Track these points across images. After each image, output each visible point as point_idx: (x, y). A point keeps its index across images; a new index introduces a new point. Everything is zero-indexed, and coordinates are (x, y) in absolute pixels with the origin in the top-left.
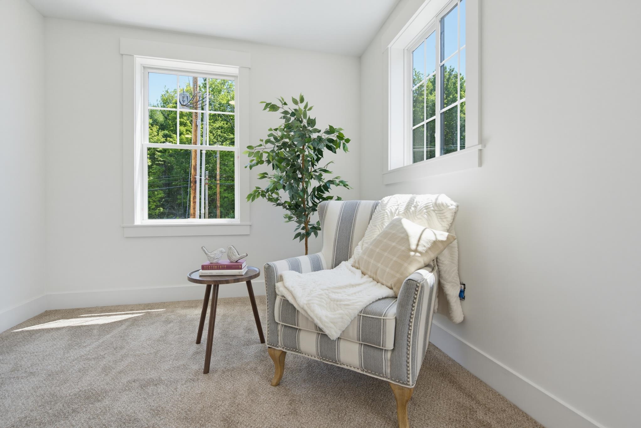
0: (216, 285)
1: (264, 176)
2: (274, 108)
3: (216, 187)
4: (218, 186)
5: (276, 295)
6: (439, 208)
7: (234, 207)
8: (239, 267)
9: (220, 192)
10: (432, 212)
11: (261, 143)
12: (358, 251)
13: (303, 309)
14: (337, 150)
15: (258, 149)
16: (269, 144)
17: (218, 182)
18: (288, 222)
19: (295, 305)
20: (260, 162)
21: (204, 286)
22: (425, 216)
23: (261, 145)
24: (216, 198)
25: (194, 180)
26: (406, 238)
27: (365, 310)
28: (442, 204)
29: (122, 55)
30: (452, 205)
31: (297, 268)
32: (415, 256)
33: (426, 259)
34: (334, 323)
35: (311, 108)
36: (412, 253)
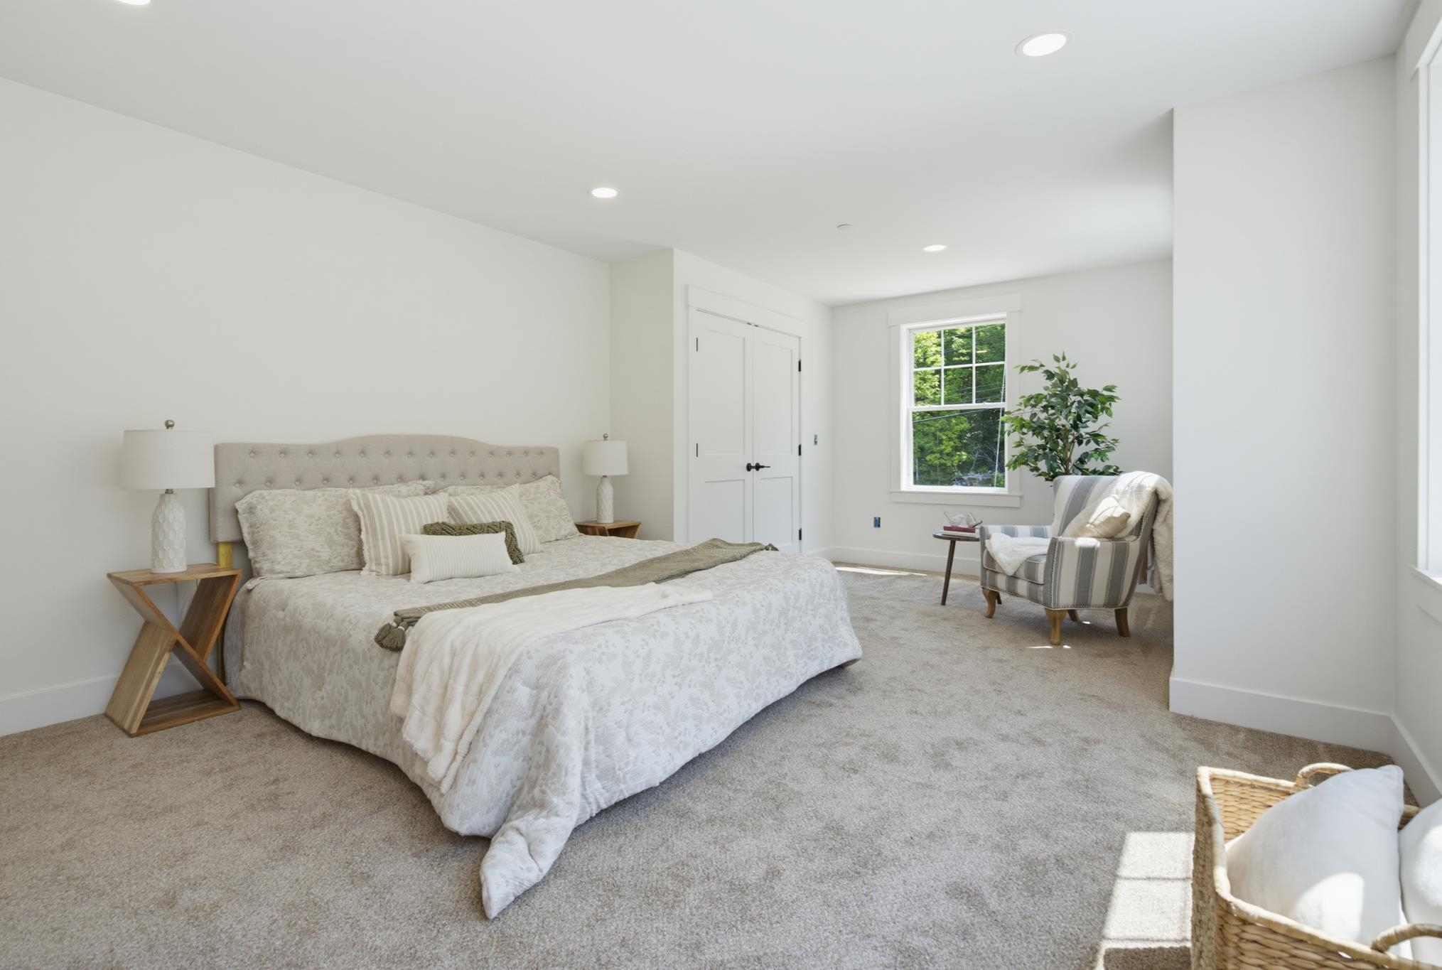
0: (956, 542)
2: (1032, 368)
5: (985, 548)
8: (974, 531)
10: (1134, 493)
11: (1019, 407)
13: (993, 555)
14: (1099, 415)
15: (1019, 413)
16: (1029, 407)
19: (991, 553)
20: (1019, 428)
21: (949, 541)
23: (1019, 410)
27: (1029, 558)
28: (1143, 484)
29: (890, 327)
31: (1012, 533)
32: (1090, 527)
33: (1100, 531)
34: (1009, 564)
35: (1074, 366)
36: (1088, 525)
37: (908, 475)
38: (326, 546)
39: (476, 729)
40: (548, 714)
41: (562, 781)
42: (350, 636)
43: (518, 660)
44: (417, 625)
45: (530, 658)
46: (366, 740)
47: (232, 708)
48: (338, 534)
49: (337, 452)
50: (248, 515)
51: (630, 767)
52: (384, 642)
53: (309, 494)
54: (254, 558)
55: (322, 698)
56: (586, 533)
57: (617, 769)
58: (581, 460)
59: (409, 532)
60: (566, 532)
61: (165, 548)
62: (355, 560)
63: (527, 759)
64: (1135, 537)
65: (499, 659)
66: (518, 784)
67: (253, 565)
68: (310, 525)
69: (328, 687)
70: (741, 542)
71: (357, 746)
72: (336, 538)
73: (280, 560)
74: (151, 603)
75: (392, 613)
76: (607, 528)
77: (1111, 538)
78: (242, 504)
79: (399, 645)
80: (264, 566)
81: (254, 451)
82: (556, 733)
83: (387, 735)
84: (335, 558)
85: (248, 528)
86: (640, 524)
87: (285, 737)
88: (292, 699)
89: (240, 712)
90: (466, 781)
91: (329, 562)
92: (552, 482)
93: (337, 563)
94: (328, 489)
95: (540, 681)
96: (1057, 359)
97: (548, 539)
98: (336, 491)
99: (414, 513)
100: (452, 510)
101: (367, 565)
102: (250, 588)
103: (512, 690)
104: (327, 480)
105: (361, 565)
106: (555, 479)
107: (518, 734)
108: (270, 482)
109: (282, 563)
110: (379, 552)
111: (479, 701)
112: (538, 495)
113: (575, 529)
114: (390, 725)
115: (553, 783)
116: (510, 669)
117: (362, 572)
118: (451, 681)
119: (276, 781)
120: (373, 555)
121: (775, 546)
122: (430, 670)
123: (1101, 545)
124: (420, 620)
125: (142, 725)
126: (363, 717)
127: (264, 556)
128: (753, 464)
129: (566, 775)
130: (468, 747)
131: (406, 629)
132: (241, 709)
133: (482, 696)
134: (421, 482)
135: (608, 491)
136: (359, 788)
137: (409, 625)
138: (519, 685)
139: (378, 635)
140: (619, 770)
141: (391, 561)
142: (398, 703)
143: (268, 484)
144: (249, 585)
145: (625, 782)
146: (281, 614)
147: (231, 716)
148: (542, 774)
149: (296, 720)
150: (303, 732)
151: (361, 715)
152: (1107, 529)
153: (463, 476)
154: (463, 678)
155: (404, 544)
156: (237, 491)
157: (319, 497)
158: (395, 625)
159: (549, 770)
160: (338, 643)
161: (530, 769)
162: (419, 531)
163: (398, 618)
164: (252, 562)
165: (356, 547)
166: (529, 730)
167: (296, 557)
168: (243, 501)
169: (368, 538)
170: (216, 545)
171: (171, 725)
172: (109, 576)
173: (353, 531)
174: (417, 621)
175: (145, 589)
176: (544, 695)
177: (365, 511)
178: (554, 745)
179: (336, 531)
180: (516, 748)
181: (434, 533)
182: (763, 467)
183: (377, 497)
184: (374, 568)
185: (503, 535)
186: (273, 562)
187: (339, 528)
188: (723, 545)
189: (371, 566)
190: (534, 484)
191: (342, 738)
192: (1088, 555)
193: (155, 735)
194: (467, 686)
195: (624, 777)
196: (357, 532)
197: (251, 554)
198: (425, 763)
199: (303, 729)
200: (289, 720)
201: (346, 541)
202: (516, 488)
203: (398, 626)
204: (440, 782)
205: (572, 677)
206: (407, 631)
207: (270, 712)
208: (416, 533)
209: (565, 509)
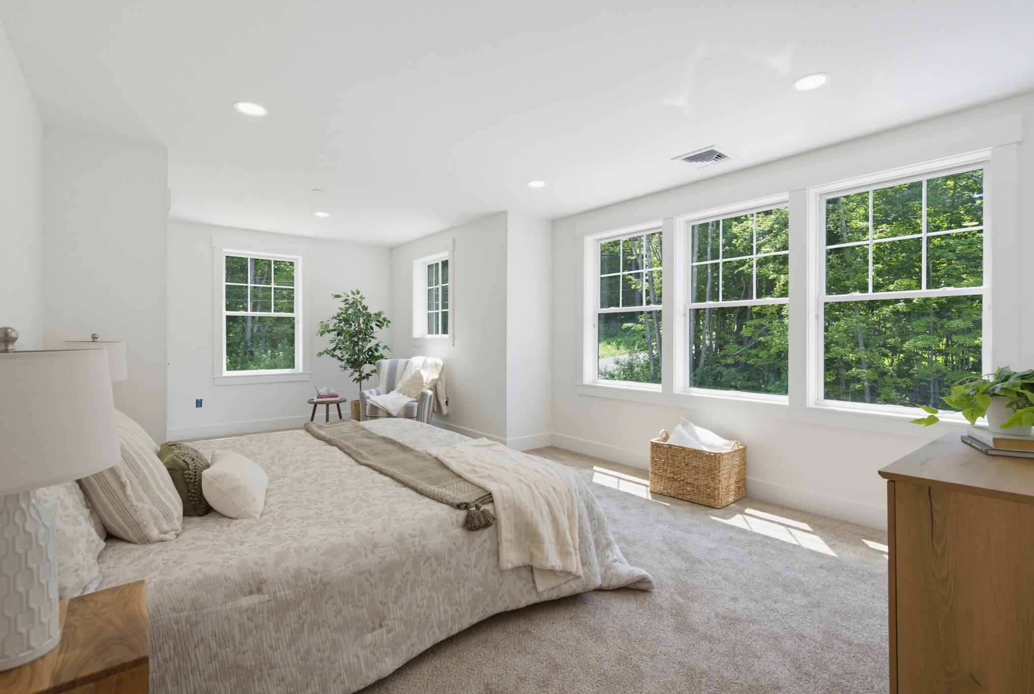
1: (333, 342)
2: (338, 296)
5: (366, 404)
6: (436, 365)
8: (337, 397)
10: (434, 366)
11: (328, 318)
12: (399, 385)
14: (382, 327)
15: (326, 323)
16: (333, 319)
22: (431, 368)
23: (328, 321)
26: (421, 378)
27: (406, 405)
29: (213, 248)
30: (441, 363)
34: (395, 410)
35: (364, 299)
96: (354, 293)
158: (474, 509)
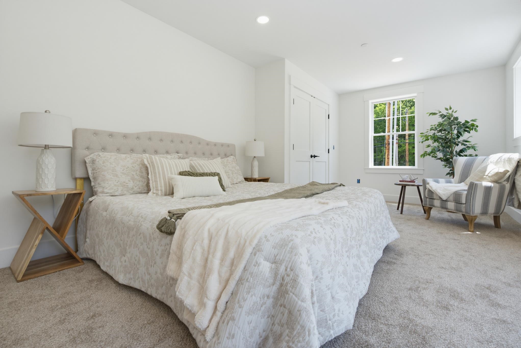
0: (405, 187)
1: (429, 146)
2: (434, 114)
3: (405, 145)
4: (407, 144)
5: (426, 188)
7: (415, 160)
8: (414, 182)
9: (409, 149)
10: (506, 161)
13: (434, 191)
14: (470, 132)
15: (426, 134)
16: (432, 131)
17: (407, 141)
18: (444, 168)
19: (432, 190)
20: (427, 140)
21: (401, 186)
22: (502, 163)
23: (427, 132)
24: (405, 155)
25: (388, 142)
27: (456, 192)
28: (512, 158)
29: (364, 102)
31: (437, 182)
32: (486, 177)
33: (492, 179)
34: (444, 195)
35: (456, 112)
36: (485, 176)
37: (372, 162)
38: (131, 181)
39: (230, 292)
40: (287, 283)
41: (307, 340)
42: (141, 225)
43: (259, 242)
44: (183, 218)
45: (268, 240)
46: (151, 289)
47: (79, 264)
48: (137, 175)
49: (138, 138)
50: (91, 164)
51: (336, 318)
52: (163, 229)
53: (123, 156)
54: (94, 186)
55: (125, 261)
56: (248, 181)
57: (328, 319)
58: (244, 150)
59: (172, 174)
60: (240, 180)
61: (43, 178)
62: (146, 188)
63: (271, 316)
64: (507, 182)
65: (246, 242)
66: (264, 335)
67: (93, 189)
68: (123, 170)
69: (128, 255)
70: (325, 183)
71: (145, 291)
72: (136, 177)
73: (107, 187)
74: (32, 207)
75: (167, 212)
76: (257, 179)
77: (496, 182)
78: (89, 158)
79: (172, 230)
80: (98, 189)
81: (96, 133)
82: (297, 299)
83: (164, 287)
84: (136, 187)
85: (91, 171)
86: (270, 178)
87: (104, 283)
88: (109, 261)
89: (82, 267)
90: (227, 335)
91: (133, 189)
92: (233, 159)
93: (136, 189)
94: (133, 154)
95: (277, 258)
96: (447, 109)
97: (233, 183)
98: (137, 155)
99: (175, 166)
100: (191, 166)
101: (152, 191)
102: (91, 200)
103: (257, 264)
104: (132, 151)
105: (148, 190)
106: (234, 157)
107: (264, 298)
108: (104, 149)
109: (108, 188)
110: (158, 184)
111: (231, 273)
112: (228, 164)
113: (244, 179)
114: (166, 282)
115: (299, 342)
116: (254, 248)
117: (149, 194)
118: (210, 256)
119: (93, 316)
120: (154, 186)
121: (343, 184)
122: (194, 248)
123: (494, 186)
124: (185, 215)
125: (24, 276)
126: (149, 274)
127: (99, 185)
128: (313, 155)
129: (309, 335)
130: (225, 306)
131: (176, 221)
132: (84, 264)
133: (233, 268)
134: (177, 154)
135: (256, 163)
136: (146, 322)
137: (178, 219)
138: (262, 261)
139: (159, 225)
140: (330, 320)
141: (163, 189)
142: (171, 270)
143: (103, 150)
144: (91, 199)
145: (333, 329)
146: (105, 214)
147: (77, 268)
148: (287, 331)
149: (111, 273)
150: (114, 280)
151: (148, 273)
152: (496, 178)
153: (195, 153)
154: (219, 254)
155: (171, 179)
156: (86, 152)
157: (128, 157)
158: (169, 218)
159: (293, 329)
160: (135, 229)
161: (273, 324)
162: (177, 174)
163: (170, 214)
164: (93, 188)
165: (146, 182)
166: (272, 294)
167: (115, 185)
168: (89, 157)
169: (152, 177)
170: (76, 179)
171: (42, 274)
172: (13, 193)
173: (145, 174)
174: (183, 216)
175: (26, 198)
176: (282, 268)
177: (151, 164)
178: (296, 310)
179: (136, 174)
180: (263, 308)
181: (185, 175)
182: (317, 156)
183: (157, 158)
184: (155, 192)
185: (217, 178)
186: (103, 188)
187: (138, 173)
188: (318, 184)
189: (153, 191)
190: (226, 159)
191: (137, 285)
192: (488, 190)
193: (32, 281)
194: (222, 260)
195: (333, 325)
196: (147, 175)
197: (93, 184)
198: (193, 315)
199: (115, 278)
200: (108, 272)
201: (141, 179)
202: (219, 159)
203: (171, 219)
204: (205, 330)
205: (302, 255)
206: (177, 222)
207: (99, 266)
208: (175, 174)
209: (239, 170)
